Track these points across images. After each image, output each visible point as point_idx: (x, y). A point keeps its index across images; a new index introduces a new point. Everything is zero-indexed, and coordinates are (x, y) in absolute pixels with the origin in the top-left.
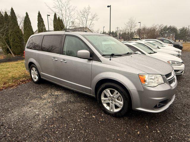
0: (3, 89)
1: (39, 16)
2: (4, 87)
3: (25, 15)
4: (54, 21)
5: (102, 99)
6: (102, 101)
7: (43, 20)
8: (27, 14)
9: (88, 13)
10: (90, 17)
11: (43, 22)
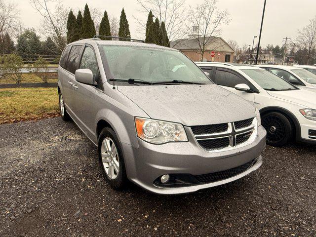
0: (19, 121)
1: (123, 16)
2: (22, 118)
3: (103, 16)
4: (147, 25)
5: (102, 154)
6: (103, 158)
7: (128, 23)
8: (106, 13)
9: (212, 9)
10: (214, 17)
11: (127, 26)
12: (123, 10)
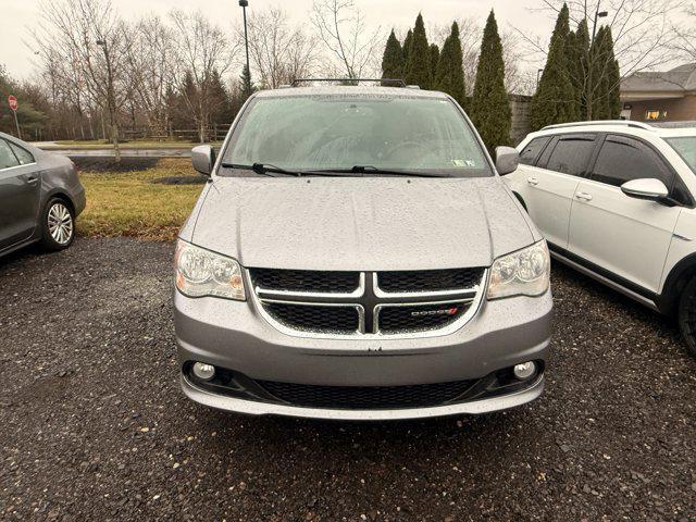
12: (492, 15)
